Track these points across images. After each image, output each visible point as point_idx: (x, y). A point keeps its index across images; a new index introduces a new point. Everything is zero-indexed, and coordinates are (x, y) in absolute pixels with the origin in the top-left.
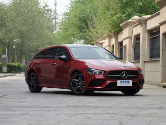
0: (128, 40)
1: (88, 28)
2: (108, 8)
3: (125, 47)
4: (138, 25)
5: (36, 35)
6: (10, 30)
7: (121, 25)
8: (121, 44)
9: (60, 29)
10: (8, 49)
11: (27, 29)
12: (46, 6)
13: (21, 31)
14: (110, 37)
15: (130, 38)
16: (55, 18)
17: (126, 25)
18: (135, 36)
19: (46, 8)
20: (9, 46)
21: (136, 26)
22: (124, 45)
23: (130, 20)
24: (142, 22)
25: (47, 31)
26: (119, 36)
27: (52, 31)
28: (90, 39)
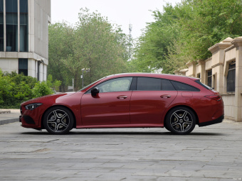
0: (218, 67)
1: (167, 54)
2: (192, 30)
3: (214, 76)
4: (233, 48)
5: (106, 63)
6: (78, 58)
7: (209, 49)
8: (209, 72)
9: (135, 56)
10: (75, 80)
11: (96, 56)
12: (120, 30)
13: (90, 58)
14: (195, 64)
15: (221, 64)
16: (130, 44)
17: (217, 49)
18: (227, 62)
19: (120, 33)
20: (76, 76)
21: (230, 49)
22: (213, 73)
23: (221, 43)
24: (238, 44)
25: (119, 59)
26: (207, 63)
27: (126, 58)
28: (171, 67)
